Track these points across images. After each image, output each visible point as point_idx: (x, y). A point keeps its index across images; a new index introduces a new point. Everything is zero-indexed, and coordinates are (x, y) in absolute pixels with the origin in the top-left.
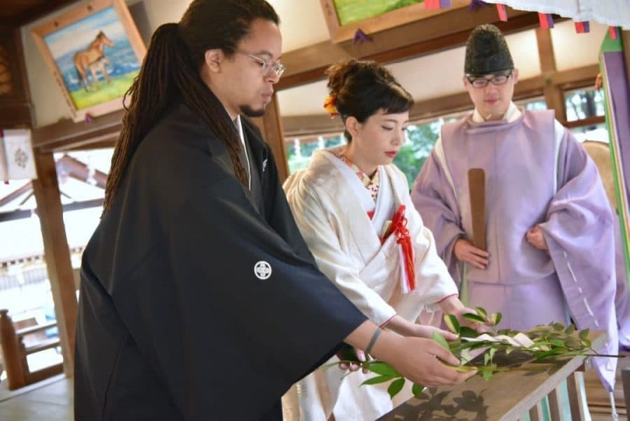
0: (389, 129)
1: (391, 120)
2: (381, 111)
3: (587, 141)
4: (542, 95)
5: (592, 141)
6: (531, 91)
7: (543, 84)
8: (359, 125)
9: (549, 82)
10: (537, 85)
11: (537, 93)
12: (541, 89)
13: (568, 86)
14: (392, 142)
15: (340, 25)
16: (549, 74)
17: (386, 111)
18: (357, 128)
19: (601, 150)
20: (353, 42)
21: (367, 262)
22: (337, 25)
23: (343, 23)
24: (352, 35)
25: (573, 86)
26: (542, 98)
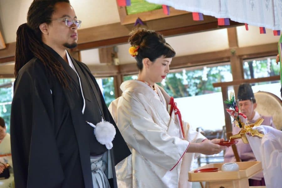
0: (165, 65)
1: (166, 61)
2: (162, 56)
3: (259, 92)
4: (229, 61)
5: (263, 92)
6: (222, 59)
7: (229, 54)
8: (150, 62)
9: (233, 53)
10: (226, 55)
11: (226, 60)
12: (229, 58)
13: (245, 57)
14: (165, 71)
15: (127, 14)
16: (234, 49)
17: (165, 57)
18: (149, 64)
19: (268, 97)
20: (135, 24)
21: (168, 125)
22: (126, 14)
23: (129, 14)
24: (134, 21)
25: (249, 57)
26: (229, 63)
